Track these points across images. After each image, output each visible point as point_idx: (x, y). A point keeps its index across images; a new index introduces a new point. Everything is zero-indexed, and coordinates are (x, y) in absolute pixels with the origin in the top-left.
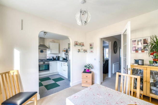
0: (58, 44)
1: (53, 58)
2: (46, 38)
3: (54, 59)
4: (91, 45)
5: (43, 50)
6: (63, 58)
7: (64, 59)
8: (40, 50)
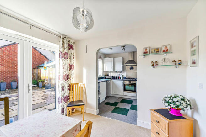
4: (192, 46)
5: (133, 66)
8: (130, 66)
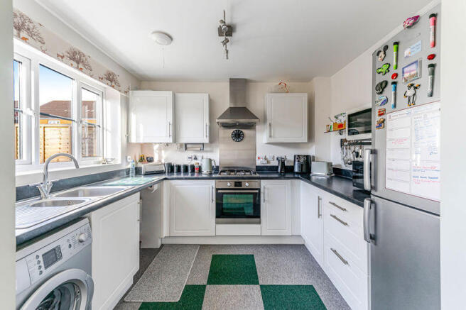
0: (305, 97)
1: (283, 163)
2: (255, 82)
3: (284, 171)
6: (329, 164)
7: (337, 173)
